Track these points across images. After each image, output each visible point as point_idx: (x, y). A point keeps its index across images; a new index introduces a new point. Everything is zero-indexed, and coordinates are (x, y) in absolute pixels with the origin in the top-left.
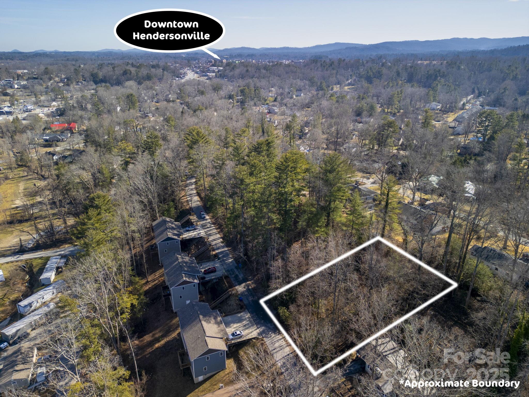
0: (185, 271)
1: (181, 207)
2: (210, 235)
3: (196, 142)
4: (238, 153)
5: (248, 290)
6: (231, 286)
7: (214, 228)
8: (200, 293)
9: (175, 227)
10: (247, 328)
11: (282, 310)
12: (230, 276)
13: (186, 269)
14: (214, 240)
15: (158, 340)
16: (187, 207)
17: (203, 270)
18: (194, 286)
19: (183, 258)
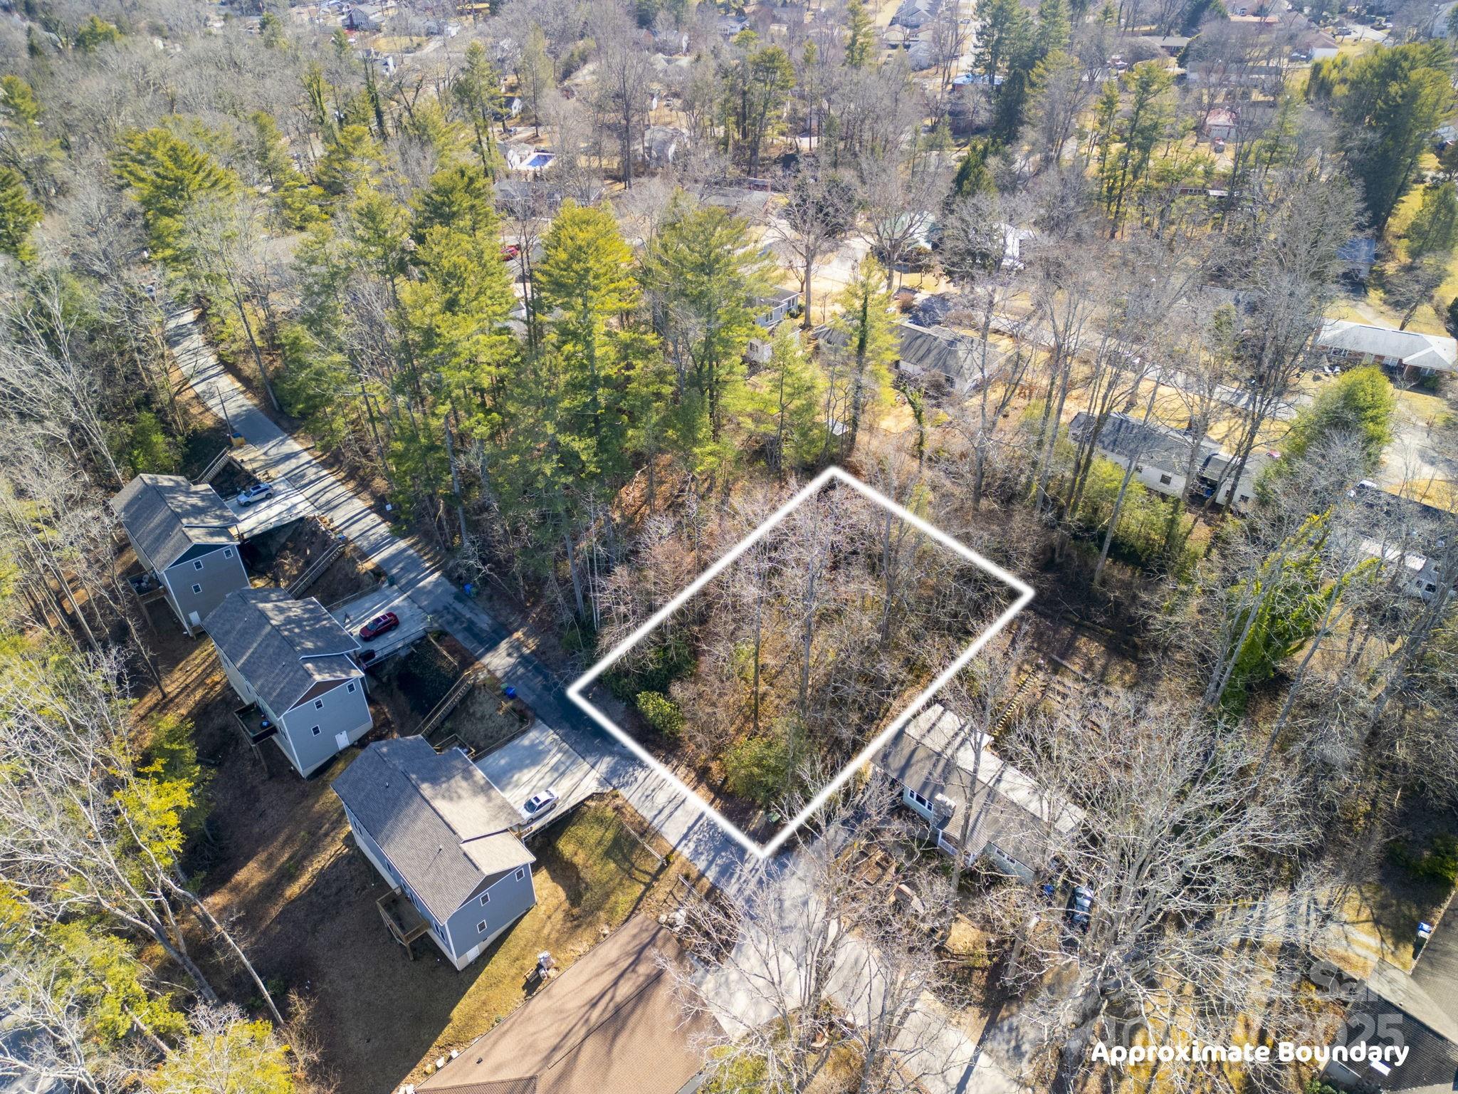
0: (306, 651)
1: (186, 424)
2: (330, 507)
3: (176, 189)
4: (376, 230)
5: (524, 661)
6: (468, 661)
7: (333, 479)
8: (371, 701)
9: (200, 504)
10: (563, 774)
11: (651, 704)
12: (448, 629)
13: (309, 645)
14: (353, 521)
15: (288, 875)
16: (209, 422)
17: (357, 630)
18: (351, 688)
19: (281, 610)
